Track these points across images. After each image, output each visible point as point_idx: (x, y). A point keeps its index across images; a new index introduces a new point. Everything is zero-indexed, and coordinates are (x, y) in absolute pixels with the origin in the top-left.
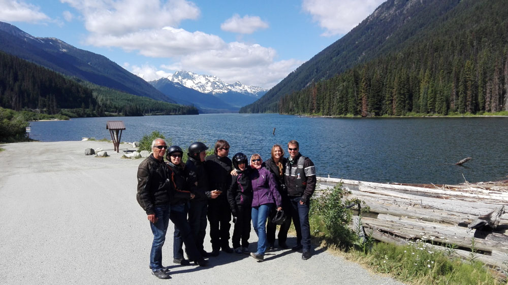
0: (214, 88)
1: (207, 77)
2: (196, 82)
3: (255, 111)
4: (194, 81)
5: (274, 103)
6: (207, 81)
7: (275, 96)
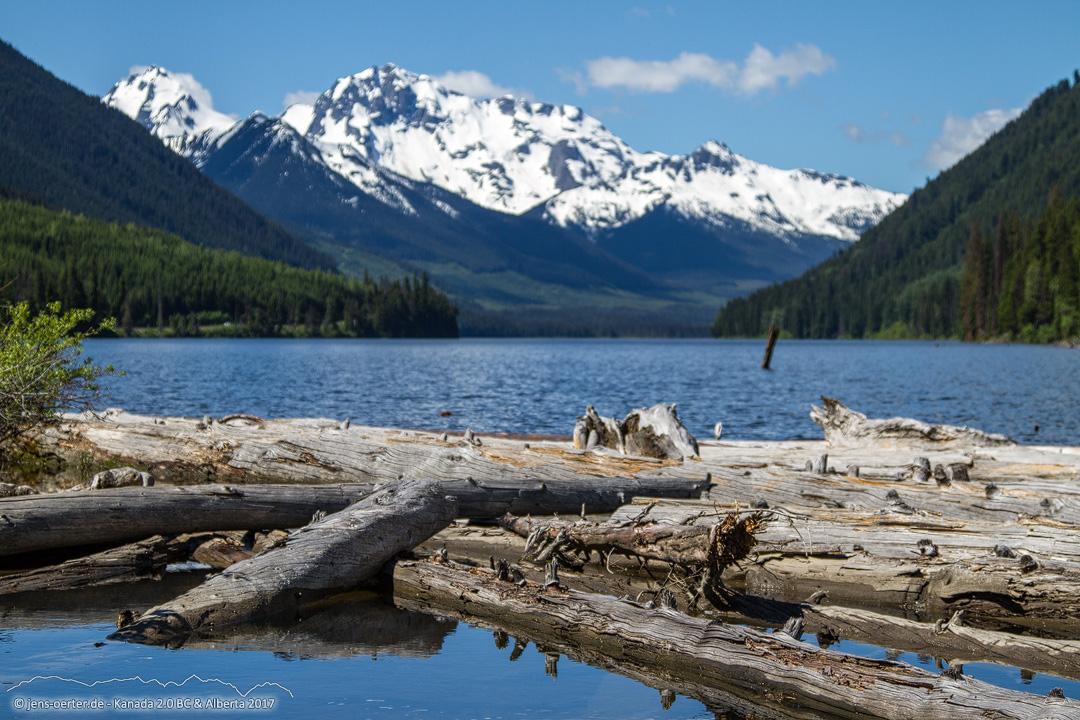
0: (565, 182)
1: (521, 115)
2: (455, 144)
3: (814, 326)
4: (445, 134)
5: (933, 278)
6: (525, 136)
7: (943, 233)
